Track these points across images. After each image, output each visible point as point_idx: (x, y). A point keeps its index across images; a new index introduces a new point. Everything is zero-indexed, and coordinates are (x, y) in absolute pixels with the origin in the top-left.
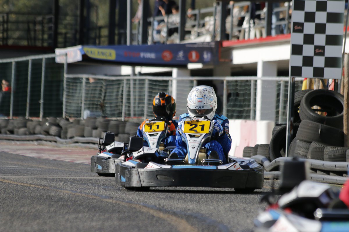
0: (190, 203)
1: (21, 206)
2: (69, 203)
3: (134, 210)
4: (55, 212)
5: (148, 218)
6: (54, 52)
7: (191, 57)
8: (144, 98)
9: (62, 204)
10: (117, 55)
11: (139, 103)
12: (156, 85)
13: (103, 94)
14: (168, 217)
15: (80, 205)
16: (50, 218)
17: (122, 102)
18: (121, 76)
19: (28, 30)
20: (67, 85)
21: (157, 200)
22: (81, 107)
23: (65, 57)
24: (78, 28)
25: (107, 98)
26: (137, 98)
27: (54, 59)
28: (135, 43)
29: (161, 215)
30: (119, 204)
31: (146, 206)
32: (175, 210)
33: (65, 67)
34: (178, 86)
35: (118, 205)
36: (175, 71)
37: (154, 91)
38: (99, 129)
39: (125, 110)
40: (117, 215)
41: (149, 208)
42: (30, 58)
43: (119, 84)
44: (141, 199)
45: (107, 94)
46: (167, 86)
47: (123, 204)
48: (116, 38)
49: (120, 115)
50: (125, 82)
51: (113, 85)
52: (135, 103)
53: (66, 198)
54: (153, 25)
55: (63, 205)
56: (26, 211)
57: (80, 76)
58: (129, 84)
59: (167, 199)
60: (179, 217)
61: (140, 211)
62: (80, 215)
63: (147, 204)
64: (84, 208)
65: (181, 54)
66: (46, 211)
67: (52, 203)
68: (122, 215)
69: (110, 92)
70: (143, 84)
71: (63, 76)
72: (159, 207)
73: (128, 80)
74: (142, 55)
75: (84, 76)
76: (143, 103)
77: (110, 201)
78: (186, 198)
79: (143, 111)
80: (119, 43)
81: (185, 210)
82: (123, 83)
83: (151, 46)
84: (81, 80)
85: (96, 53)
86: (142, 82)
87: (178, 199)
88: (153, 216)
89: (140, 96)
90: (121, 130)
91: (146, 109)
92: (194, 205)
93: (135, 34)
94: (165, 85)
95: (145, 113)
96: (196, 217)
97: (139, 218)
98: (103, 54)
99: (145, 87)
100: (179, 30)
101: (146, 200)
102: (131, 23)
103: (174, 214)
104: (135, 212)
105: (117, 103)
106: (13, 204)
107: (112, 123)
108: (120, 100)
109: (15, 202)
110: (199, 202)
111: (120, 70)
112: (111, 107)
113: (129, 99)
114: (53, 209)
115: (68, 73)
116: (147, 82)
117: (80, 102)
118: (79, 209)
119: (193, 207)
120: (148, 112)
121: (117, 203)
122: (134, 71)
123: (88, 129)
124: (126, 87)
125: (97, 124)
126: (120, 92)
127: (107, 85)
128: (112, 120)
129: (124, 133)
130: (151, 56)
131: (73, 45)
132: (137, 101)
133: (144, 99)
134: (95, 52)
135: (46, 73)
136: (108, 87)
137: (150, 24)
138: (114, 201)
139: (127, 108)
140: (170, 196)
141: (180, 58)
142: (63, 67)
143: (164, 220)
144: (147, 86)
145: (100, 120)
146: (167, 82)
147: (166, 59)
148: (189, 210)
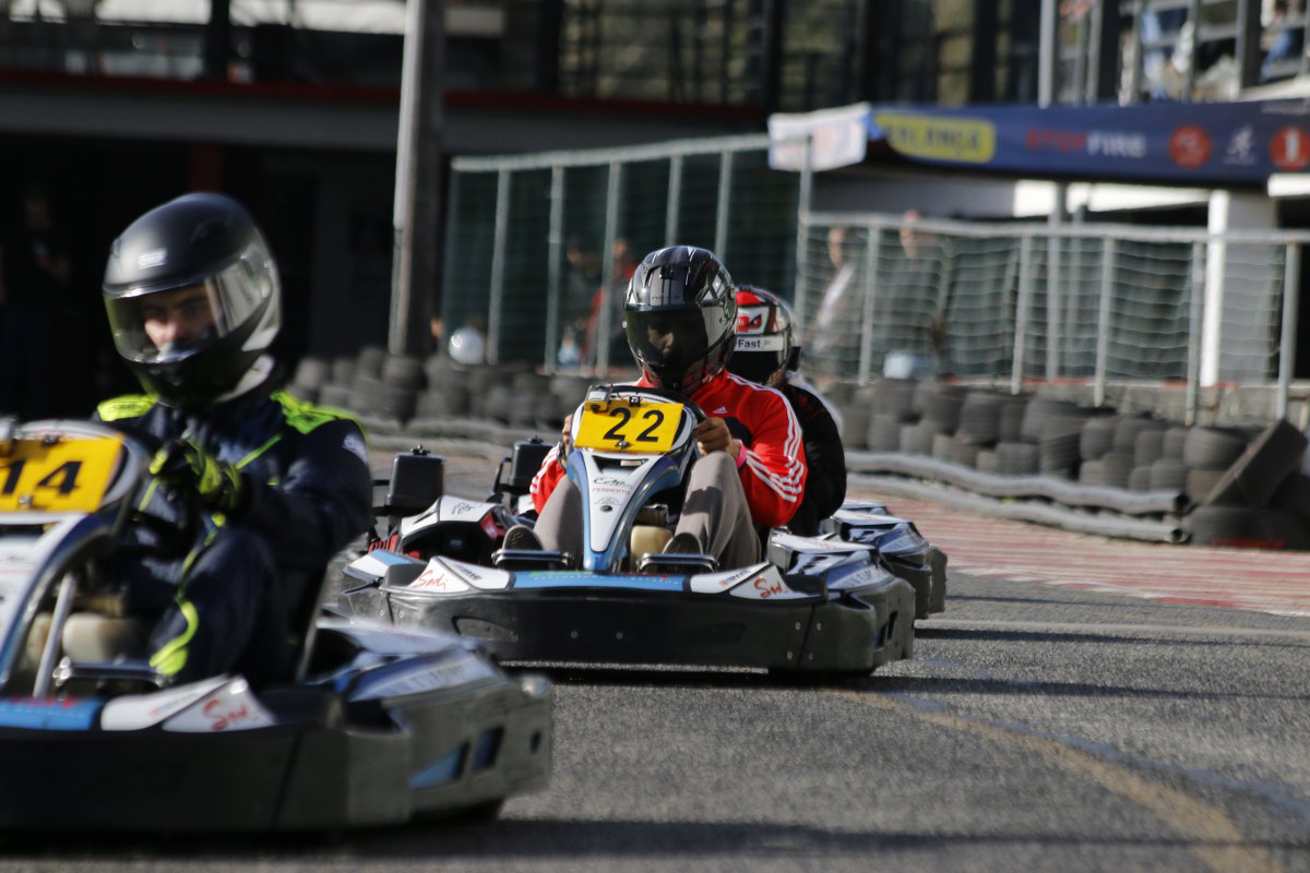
0: (1249, 738)
1: (617, 737)
2: (793, 729)
3: (1032, 763)
4: (740, 763)
5: (1084, 798)
6: (763, 128)
7: (1282, 149)
8: (1095, 307)
9: (767, 730)
10: (1001, 143)
11: (1080, 327)
12: (1143, 260)
13: (943, 292)
14: (1160, 796)
15: (832, 737)
16: (717, 787)
17: (1013, 321)
18: (1012, 220)
19: (675, 41)
20: (810, 254)
21: (1123, 720)
22: (860, 337)
23: (803, 150)
24: (859, 33)
25: (955, 305)
26: (1072, 305)
27: (763, 155)
28: (1071, 96)
29: (1135, 786)
30: (977, 737)
31: (1077, 748)
32: (1188, 767)
33: (805, 185)
34: (1228, 266)
35: (975, 741)
36: (1219, 204)
37: (1133, 283)
38: (926, 424)
39: (1026, 351)
40: (969, 782)
41: (1090, 754)
42: (677, 150)
43: (1005, 254)
44: (1062, 715)
45: (959, 292)
46: (1185, 264)
47: (995, 735)
48: (1001, 75)
49: (1004, 367)
50: (1026, 247)
51: (980, 256)
52: (1062, 326)
53: (785, 705)
54: (1142, 26)
55: (771, 736)
56: (634, 757)
57: (859, 220)
58: (1045, 254)
59: (1162, 717)
60: (1201, 795)
61: (1056, 766)
62: (831, 780)
63: (1084, 736)
64: (848, 751)
65: (1242, 141)
66: (707, 756)
67: (731, 726)
68: (985, 784)
69: (969, 283)
70: (1096, 255)
71: (795, 221)
72: (1130, 753)
73: (1041, 240)
74: (1095, 142)
75: (875, 223)
76: (1094, 327)
77: (946, 721)
78: (1234, 715)
79: (1090, 356)
80: (1012, 95)
81: (1225, 768)
82: (1019, 250)
83: (1128, 110)
84: (862, 236)
85: (922, 134)
86: (1090, 249)
87: (1204, 721)
88: (1104, 791)
89: (1083, 299)
90: (1006, 425)
91: (1102, 351)
92: (1264, 746)
93: (1072, 61)
94: (1179, 259)
95: (1101, 364)
96: (1264, 800)
97: (1048, 797)
98: (946, 138)
99: (1101, 267)
100: (1240, 47)
101: (1081, 723)
102: (1059, 20)
103: (1184, 782)
104: (1037, 772)
105: (995, 323)
106: (586, 729)
107: (975, 399)
108: (1005, 314)
109: (594, 719)
110: (1282, 731)
111: (1011, 199)
112: (972, 339)
113: (1040, 311)
114: (731, 752)
115: (818, 206)
116: (1108, 250)
117: (855, 318)
118: (829, 753)
119: (1258, 755)
120: (1110, 360)
121: (973, 731)
122: (1062, 199)
123: (882, 421)
124: (1031, 266)
125: (920, 402)
126: (1008, 285)
127: (958, 258)
128: (976, 390)
129: (1017, 438)
130: (1130, 145)
131: (839, 100)
132: (1072, 319)
133: (1098, 311)
134: (915, 132)
135: (734, 207)
136: (964, 264)
137: (1128, 23)
138: (961, 725)
139: (1032, 346)
140: (1175, 705)
141: (1238, 153)
142: (797, 185)
143: (1143, 808)
144: (1107, 262)
145: (930, 386)
146: (1185, 247)
147: (1184, 160)
148: (1241, 766)
